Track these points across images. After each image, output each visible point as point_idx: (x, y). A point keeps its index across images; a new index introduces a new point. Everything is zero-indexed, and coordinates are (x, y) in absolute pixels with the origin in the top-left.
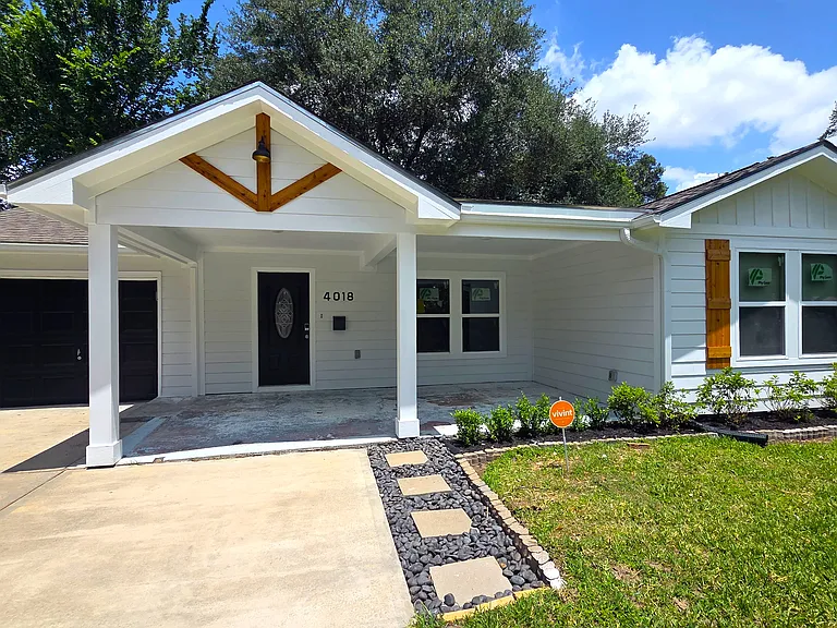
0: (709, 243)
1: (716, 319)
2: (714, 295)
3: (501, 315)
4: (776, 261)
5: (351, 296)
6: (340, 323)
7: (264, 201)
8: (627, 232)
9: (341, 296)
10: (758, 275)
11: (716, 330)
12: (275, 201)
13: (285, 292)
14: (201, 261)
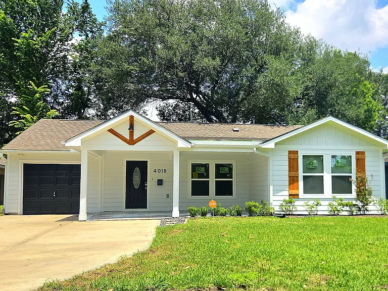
0: (290, 152)
1: (293, 180)
2: (292, 170)
3: (234, 180)
4: (320, 158)
5: (165, 171)
6: (160, 182)
7: (132, 142)
8: (255, 149)
9: (161, 170)
10: (312, 163)
11: (293, 184)
12: (135, 141)
13: (137, 169)
14: (103, 156)
